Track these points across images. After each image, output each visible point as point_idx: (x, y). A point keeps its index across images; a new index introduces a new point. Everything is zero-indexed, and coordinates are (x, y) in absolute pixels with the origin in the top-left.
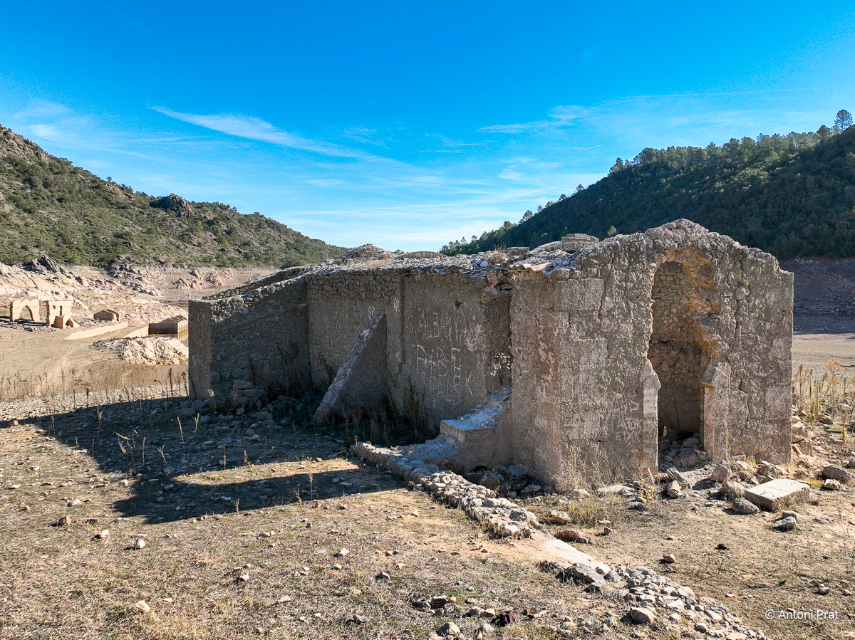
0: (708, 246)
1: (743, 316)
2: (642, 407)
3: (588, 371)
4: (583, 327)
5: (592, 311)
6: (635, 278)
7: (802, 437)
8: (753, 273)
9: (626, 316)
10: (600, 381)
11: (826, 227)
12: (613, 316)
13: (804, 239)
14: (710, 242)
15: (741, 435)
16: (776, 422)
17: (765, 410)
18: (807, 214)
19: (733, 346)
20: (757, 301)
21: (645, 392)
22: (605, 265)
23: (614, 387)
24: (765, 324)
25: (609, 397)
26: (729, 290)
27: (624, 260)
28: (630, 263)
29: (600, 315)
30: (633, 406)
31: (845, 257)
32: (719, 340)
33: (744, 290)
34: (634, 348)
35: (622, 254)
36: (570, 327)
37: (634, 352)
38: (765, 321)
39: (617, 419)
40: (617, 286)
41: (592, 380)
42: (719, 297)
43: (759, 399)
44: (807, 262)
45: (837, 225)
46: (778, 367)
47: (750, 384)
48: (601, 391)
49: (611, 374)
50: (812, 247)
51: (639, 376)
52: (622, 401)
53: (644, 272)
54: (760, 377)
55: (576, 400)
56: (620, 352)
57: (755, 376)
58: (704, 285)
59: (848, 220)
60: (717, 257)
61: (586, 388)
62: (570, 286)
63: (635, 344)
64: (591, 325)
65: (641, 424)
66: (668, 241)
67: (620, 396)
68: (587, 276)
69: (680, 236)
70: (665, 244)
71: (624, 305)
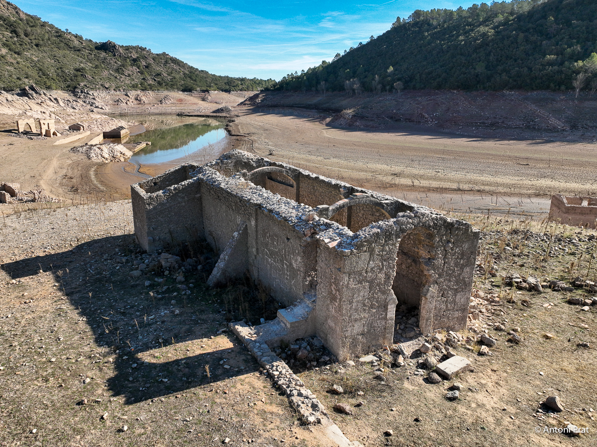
0: (432, 224)
1: (448, 259)
2: (386, 314)
3: (358, 302)
4: (356, 279)
5: (362, 270)
6: (387, 249)
7: (475, 310)
8: (457, 235)
9: (381, 270)
10: (364, 305)
11: (526, 69)
12: (374, 271)
13: (511, 77)
14: (433, 222)
15: (440, 319)
16: (460, 310)
17: (455, 305)
18: (516, 60)
19: (440, 275)
20: (458, 249)
21: (389, 307)
22: (371, 244)
23: (372, 307)
24: (460, 261)
25: (369, 312)
26: (442, 246)
27: (382, 240)
28: (386, 241)
29: (366, 272)
30: (382, 314)
31: (535, 90)
32: (433, 273)
33: (450, 245)
34: (384, 286)
35: (381, 237)
36: (349, 280)
37: (385, 288)
38: (461, 259)
39: (372, 322)
40: (377, 255)
41: (360, 305)
42: (435, 251)
43: (452, 300)
44: (510, 93)
45: (533, 69)
46: (465, 282)
47: (448, 293)
48: (364, 310)
49: (370, 301)
50: (515, 83)
51: (386, 299)
52: (376, 313)
53: (394, 244)
54: (454, 289)
55: (350, 316)
56: (377, 288)
57: (451, 289)
58: (428, 244)
59: (541, 65)
60: (436, 229)
61: (356, 310)
62: (350, 260)
63: (385, 284)
64: (361, 278)
65: (386, 323)
66: (409, 226)
67: (374, 311)
68: (360, 252)
69: (416, 221)
70: (406, 228)
71: (380, 264)
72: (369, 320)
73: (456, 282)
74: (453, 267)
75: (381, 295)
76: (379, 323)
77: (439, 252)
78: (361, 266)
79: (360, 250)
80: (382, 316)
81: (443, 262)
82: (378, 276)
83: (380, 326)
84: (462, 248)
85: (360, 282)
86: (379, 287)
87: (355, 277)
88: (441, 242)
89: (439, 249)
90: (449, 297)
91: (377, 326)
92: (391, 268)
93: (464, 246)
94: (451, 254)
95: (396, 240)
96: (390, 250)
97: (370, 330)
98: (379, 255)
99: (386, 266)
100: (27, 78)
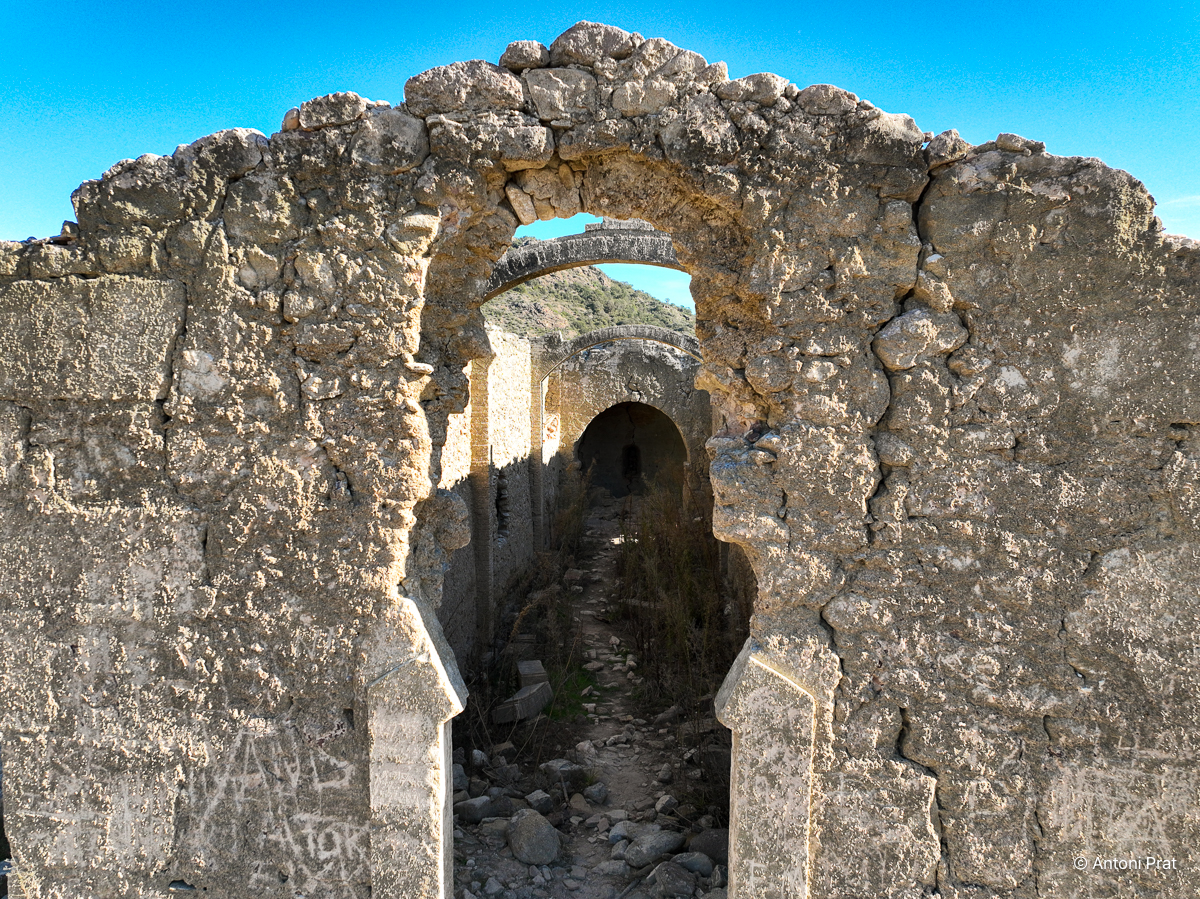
1: (920, 442)
2: (363, 778)
4: (90, 460)
5: (128, 402)
6: (324, 277)
9: (288, 425)
12: (223, 422)
20: (1011, 377)
21: (377, 725)
22: (185, 223)
23: (236, 690)
24: (1050, 483)
25: (212, 728)
26: (837, 328)
27: (271, 205)
28: (303, 215)
29: (164, 421)
30: (327, 771)
32: (772, 539)
33: (927, 327)
37: (327, 568)
39: (256, 813)
43: (1002, 805)
47: (952, 741)
64: (123, 454)
65: (365, 841)
68: (100, 269)
69: (557, 94)
70: (472, 134)
71: (275, 381)
72: (229, 791)
73: (1031, 663)
74: (977, 520)
75: (306, 619)
76: (308, 830)
77: (814, 373)
78: (112, 370)
79: (97, 250)
80: (334, 784)
81: (866, 459)
82: (264, 470)
83: (324, 855)
84: (1063, 373)
85: (120, 487)
86: (279, 551)
87: (81, 446)
88: (830, 292)
89: (815, 348)
90: (967, 773)
91: (297, 849)
92: (366, 424)
93: (1080, 362)
94: (937, 403)
95: (391, 217)
96: (350, 290)
97: (238, 869)
98: (256, 312)
99: (325, 402)
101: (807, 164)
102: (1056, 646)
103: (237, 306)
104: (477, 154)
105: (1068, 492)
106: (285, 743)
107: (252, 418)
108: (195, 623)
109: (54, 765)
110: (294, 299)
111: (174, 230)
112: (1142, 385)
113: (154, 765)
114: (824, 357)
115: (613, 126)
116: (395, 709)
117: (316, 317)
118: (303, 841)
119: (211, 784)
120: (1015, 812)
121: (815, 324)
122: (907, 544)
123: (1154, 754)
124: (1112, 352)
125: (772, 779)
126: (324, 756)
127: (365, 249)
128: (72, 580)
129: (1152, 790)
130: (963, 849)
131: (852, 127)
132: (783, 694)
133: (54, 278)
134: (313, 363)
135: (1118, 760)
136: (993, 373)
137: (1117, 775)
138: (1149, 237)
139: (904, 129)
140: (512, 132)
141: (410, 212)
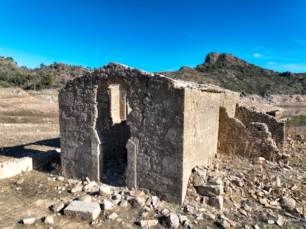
0: (124, 75)
2: (91, 150)
3: (69, 131)
4: (67, 113)
5: (70, 106)
6: (87, 93)
9: (84, 109)
10: (74, 136)
12: (78, 109)
19: (140, 129)
20: (157, 105)
21: (92, 144)
25: (78, 143)
26: (137, 98)
27: (82, 84)
28: (85, 85)
29: (73, 109)
36: (62, 112)
37: (88, 126)
39: (82, 154)
41: (71, 135)
47: (151, 152)
48: (75, 140)
49: (78, 134)
51: (90, 137)
55: (65, 142)
57: (154, 148)
60: (130, 81)
61: (69, 138)
62: (61, 96)
63: (88, 122)
64: (70, 112)
65: (91, 158)
67: (82, 143)
68: (68, 92)
69: (108, 71)
70: (100, 76)
71: (83, 104)
72: (79, 151)
73: (160, 143)
74: (154, 124)
75: (86, 132)
76: (86, 156)
77: (135, 104)
78: (69, 103)
79: (67, 90)
80: (88, 151)
81: (141, 115)
82: (82, 114)
83: (88, 159)
84: (163, 105)
85: (70, 116)
86: (83, 124)
87: (66, 111)
88: (137, 94)
89: (135, 101)
90: (153, 157)
91: (85, 158)
92: (91, 109)
93: (165, 103)
94: (149, 108)
95: (93, 86)
96: (89, 94)
97: (80, 160)
98: (81, 96)
99: (87, 107)
100: (242, 89)
101: (134, 78)
102: (163, 141)
103: (79, 96)
104: (101, 78)
105: (164, 120)
106: (84, 146)
107: (81, 108)
108: (76, 131)
109: (65, 146)
110: (84, 95)
111: (74, 87)
112: (172, 107)
113: (73, 147)
114: (136, 102)
115: (114, 74)
116: (94, 143)
117: (86, 97)
118: (86, 157)
119: (78, 150)
120: (159, 162)
121: (135, 98)
122: (146, 126)
123: (175, 156)
124: (169, 102)
125: (131, 155)
126: (88, 148)
127: (91, 89)
128: (66, 126)
129: (175, 161)
130: (153, 166)
131: (139, 73)
132: (132, 144)
133: (64, 93)
134: (86, 102)
135: (171, 157)
136: (155, 105)
137: (171, 159)
138: (172, 87)
139: (145, 73)
140: (104, 76)
141: (95, 85)
